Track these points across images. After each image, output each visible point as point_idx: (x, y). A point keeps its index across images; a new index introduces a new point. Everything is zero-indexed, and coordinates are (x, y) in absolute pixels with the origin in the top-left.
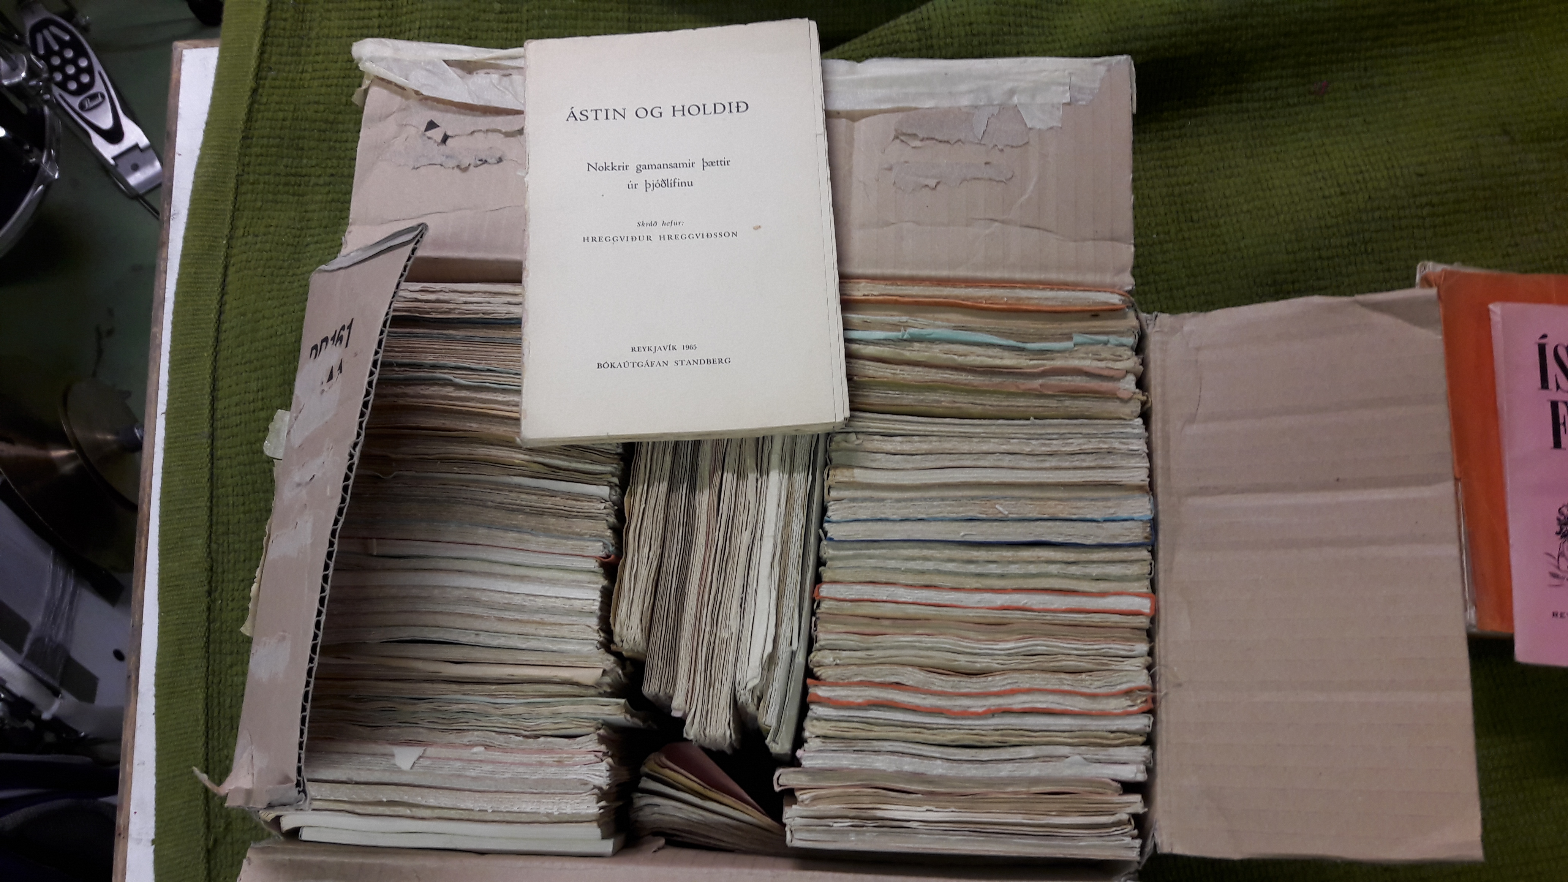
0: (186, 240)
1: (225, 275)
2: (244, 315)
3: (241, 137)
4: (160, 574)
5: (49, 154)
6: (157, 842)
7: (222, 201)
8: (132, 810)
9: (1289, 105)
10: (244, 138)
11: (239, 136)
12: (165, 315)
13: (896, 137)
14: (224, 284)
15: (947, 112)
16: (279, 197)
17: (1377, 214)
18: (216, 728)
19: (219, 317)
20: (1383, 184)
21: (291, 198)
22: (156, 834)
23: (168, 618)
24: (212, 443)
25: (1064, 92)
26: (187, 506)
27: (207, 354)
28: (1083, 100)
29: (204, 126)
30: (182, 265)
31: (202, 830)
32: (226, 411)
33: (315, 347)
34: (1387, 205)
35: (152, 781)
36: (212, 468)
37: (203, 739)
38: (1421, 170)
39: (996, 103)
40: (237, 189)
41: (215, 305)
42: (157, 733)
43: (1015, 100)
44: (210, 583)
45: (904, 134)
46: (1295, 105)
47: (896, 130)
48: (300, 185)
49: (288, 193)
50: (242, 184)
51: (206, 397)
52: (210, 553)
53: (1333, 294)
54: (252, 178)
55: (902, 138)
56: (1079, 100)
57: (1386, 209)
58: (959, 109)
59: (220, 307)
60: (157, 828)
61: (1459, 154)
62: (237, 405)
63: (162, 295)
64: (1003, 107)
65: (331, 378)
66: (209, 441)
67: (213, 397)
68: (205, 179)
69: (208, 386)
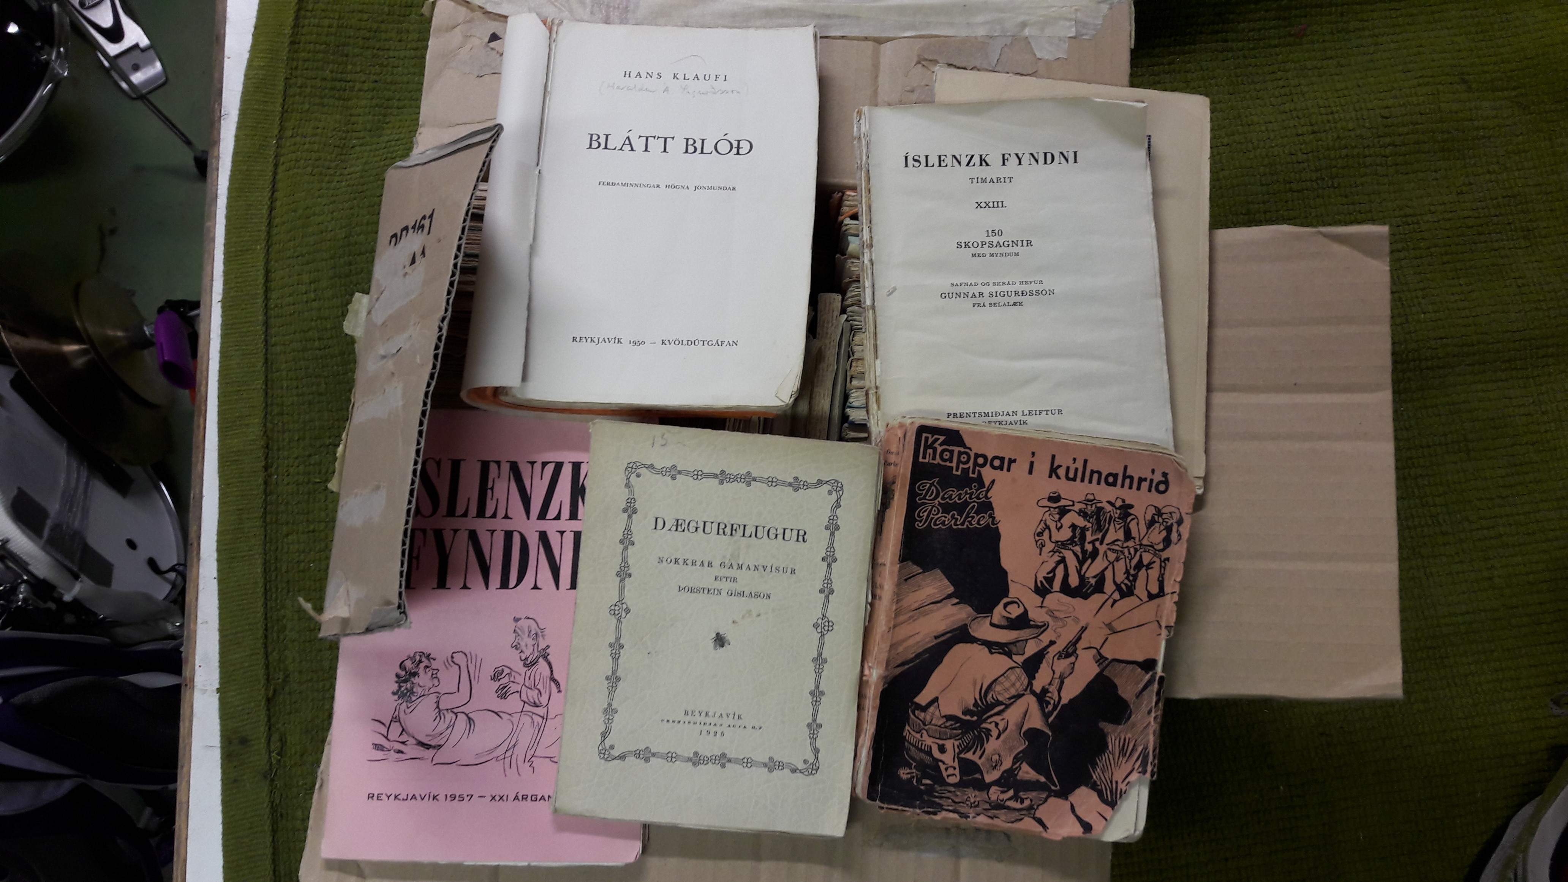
0: (237, 138)
1: (275, 173)
2: (295, 211)
3: (289, 42)
4: (219, 450)
5: (59, 52)
6: (221, 691)
7: (272, 103)
8: (197, 663)
9: (1270, 46)
10: (292, 43)
11: (287, 41)
12: (218, 210)
13: (919, 62)
14: (274, 181)
15: (965, 41)
16: (326, 101)
17: (1344, 152)
18: (274, 590)
19: (271, 212)
20: (1351, 125)
21: (337, 103)
22: (221, 684)
23: (229, 490)
24: (266, 330)
25: (1070, 27)
26: (244, 388)
27: (260, 247)
28: (1086, 34)
29: (252, 30)
30: (234, 162)
31: (263, 682)
32: (279, 301)
33: (395, 235)
34: (1353, 145)
35: (215, 636)
36: (266, 354)
37: (263, 599)
38: (1385, 112)
39: (1009, 34)
40: (285, 91)
41: (266, 201)
42: (219, 594)
43: (1027, 32)
44: (266, 458)
45: (926, 60)
46: (1275, 46)
47: (919, 56)
48: (345, 90)
49: (333, 97)
50: (290, 87)
51: (260, 286)
52: (265, 432)
53: (1301, 225)
54: (300, 82)
55: (923, 63)
56: (1083, 35)
57: (1353, 148)
58: (976, 38)
59: (271, 203)
60: (221, 678)
61: (1421, 99)
62: (290, 295)
63: (214, 190)
64: (1015, 38)
65: (413, 262)
66: (264, 329)
67: (266, 287)
68: (254, 81)
69: (261, 277)
